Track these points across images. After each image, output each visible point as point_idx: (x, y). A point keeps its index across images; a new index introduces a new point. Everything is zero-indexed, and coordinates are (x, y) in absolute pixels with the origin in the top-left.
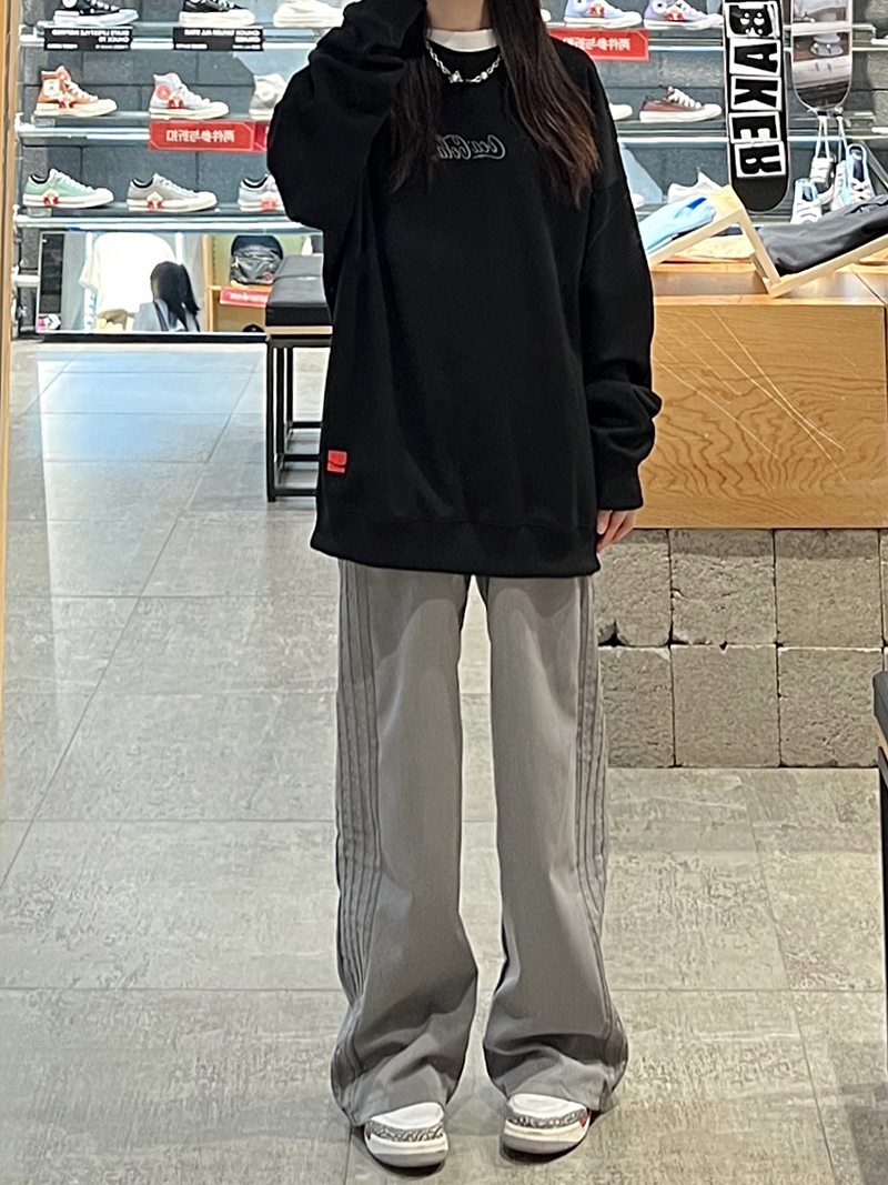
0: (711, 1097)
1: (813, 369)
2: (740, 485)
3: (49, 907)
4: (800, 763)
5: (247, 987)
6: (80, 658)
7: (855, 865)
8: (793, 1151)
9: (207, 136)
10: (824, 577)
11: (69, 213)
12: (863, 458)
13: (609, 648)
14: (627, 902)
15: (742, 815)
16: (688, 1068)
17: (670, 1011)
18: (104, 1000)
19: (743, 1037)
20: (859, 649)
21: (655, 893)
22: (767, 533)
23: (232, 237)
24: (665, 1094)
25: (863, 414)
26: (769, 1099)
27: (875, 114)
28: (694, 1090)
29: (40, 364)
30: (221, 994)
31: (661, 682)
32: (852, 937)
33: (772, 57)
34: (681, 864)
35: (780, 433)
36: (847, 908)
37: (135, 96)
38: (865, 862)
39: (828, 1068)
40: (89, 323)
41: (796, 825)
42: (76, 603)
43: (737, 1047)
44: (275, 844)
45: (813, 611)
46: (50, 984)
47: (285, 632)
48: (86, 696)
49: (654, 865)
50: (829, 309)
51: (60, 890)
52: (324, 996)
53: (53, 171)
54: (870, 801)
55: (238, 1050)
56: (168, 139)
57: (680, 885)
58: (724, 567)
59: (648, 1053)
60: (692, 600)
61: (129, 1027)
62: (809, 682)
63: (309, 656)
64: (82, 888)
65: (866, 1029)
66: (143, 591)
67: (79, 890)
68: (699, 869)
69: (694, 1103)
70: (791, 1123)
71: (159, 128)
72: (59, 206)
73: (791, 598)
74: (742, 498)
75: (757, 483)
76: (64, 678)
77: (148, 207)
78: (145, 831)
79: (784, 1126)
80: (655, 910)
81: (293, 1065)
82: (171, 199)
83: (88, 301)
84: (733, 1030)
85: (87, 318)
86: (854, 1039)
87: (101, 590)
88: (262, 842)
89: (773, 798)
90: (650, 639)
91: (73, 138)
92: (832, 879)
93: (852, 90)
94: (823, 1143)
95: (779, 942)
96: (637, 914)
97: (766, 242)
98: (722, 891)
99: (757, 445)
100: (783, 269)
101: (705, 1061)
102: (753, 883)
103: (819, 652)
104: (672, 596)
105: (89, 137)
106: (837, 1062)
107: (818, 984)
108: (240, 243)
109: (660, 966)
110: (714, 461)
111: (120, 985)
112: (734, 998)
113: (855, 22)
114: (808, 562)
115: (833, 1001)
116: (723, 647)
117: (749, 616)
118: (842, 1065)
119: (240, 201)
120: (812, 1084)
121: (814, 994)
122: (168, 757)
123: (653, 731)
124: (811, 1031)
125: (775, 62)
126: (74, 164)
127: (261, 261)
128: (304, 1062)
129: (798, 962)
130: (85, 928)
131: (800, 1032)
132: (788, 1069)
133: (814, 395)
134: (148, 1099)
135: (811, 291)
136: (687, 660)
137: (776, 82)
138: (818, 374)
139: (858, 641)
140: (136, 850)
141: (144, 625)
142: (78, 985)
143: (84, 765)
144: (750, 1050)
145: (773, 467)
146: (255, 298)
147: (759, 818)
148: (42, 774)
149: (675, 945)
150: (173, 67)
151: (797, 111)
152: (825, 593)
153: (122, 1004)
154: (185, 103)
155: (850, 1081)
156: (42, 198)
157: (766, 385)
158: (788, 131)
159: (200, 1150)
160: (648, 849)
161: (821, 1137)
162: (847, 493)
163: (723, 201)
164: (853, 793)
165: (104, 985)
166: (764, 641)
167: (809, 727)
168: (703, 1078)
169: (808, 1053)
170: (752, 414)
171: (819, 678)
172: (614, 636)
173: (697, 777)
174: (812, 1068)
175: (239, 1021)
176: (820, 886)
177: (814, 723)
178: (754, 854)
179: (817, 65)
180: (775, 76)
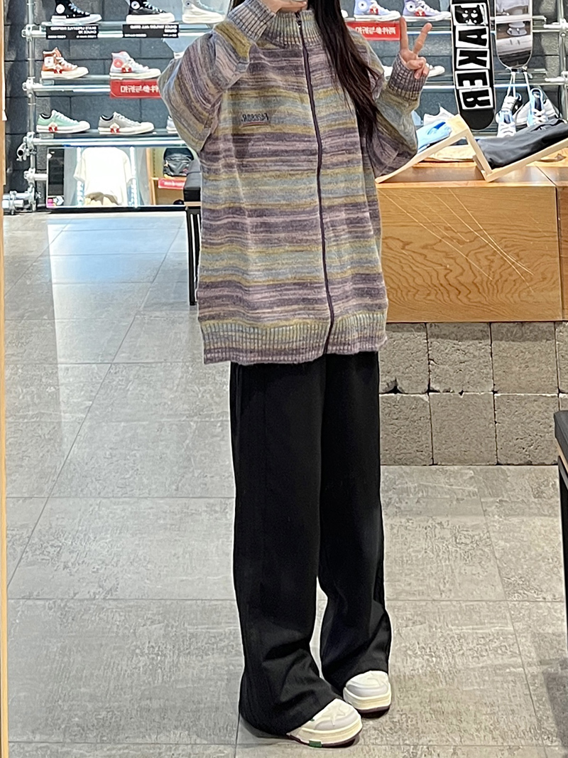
0: (460, 666)
1: (512, 226)
2: (469, 296)
3: (59, 549)
4: (509, 462)
5: (178, 598)
6: (75, 400)
7: (544, 524)
8: (511, 701)
9: (147, 89)
10: (522, 352)
11: (63, 136)
12: (544, 279)
13: (393, 394)
14: (406, 547)
15: (474, 494)
16: (445, 648)
17: (434, 613)
18: (93, 606)
19: (478, 629)
20: (544, 395)
21: (422, 541)
22: (486, 324)
23: (165, 149)
24: (432, 664)
25: (545, 252)
26: (495, 668)
27: (546, 70)
28: (449, 662)
29: (49, 226)
30: (163, 601)
31: (423, 414)
32: (544, 568)
33: (483, 37)
34: (438, 524)
35: (492, 264)
36: (540, 550)
37: (101, 66)
38: (550, 523)
39: (531, 649)
40: (81, 201)
41: (508, 500)
42: (73, 368)
43: (474, 636)
44: (193, 512)
45: (515, 372)
46: (60, 596)
47: (199, 384)
48: (79, 423)
49: (422, 524)
50: (522, 189)
51: (65, 540)
52: (224, 603)
53: (54, 112)
54: (552, 485)
55: (173, 636)
56: (122, 91)
57: (438, 536)
58: (460, 346)
59: (421, 639)
60: (441, 366)
61: (108, 622)
62: (514, 414)
63: (212, 398)
64: (78, 538)
65: (553, 625)
66: (113, 360)
67: (77, 539)
68: (449, 527)
69: (449, 670)
70: (509, 683)
71: (116, 84)
72: (57, 132)
73: (501, 364)
74: (471, 304)
75: (480, 295)
76: (65, 412)
77: (111, 132)
78: (115, 504)
79: (505, 685)
80: (423, 552)
81: (206, 646)
82: (124, 127)
83: (79, 188)
84: (472, 625)
85: (79, 198)
86: (546, 631)
87: (89, 359)
88: (185, 510)
89: (493, 484)
90: (417, 389)
91: (65, 91)
92: (530, 533)
93: (532, 56)
94: (529, 697)
95: (499, 571)
96: (413, 554)
97: (483, 148)
98: (463, 541)
99: (479, 271)
100: (494, 165)
101: (455, 644)
102: (482, 535)
103: (519, 396)
104: (429, 364)
105: (74, 90)
106: (536, 645)
107: (523, 597)
108: (168, 153)
109: (427, 586)
110: (453, 281)
111: (102, 597)
112: (473, 605)
113: (533, 15)
114: (512, 343)
115: (533, 607)
116: (461, 393)
117: (476, 375)
118: (540, 646)
119: (168, 128)
120: (521, 659)
121: (521, 603)
122: (128, 459)
123: (420, 444)
124: (519, 626)
125: (486, 40)
126: (66, 107)
127: (182, 163)
128: (213, 644)
129: (511, 583)
130: (80, 562)
131: (513, 627)
132: (506, 649)
133: (514, 241)
134: (119, 667)
135: (510, 178)
136: (439, 402)
137: (486, 52)
138: (516, 228)
139: (543, 390)
140: (111, 515)
141: (114, 381)
142: (77, 596)
143: (78, 465)
144: (483, 638)
145: (489, 285)
146: (179, 184)
147: (485, 496)
148: (54, 470)
149: (436, 573)
150: (124, 48)
151: (499, 69)
152: (522, 361)
153: (103, 608)
154: (133, 70)
155: (545, 657)
156: (47, 127)
157: (484, 235)
158: (494, 81)
159: (151, 699)
160: (418, 514)
161: (528, 693)
162: (535, 300)
163: (456, 124)
164: (542, 480)
165: (93, 597)
166: (486, 390)
167: (515, 442)
168: (455, 655)
169: (519, 639)
170: (476, 253)
171: (519, 412)
172: (396, 387)
173: (447, 470)
174: (521, 649)
175: (174, 619)
176: (523, 537)
177: (517, 439)
178: (483, 518)
179: (511, 41)
180: (486, 48)
